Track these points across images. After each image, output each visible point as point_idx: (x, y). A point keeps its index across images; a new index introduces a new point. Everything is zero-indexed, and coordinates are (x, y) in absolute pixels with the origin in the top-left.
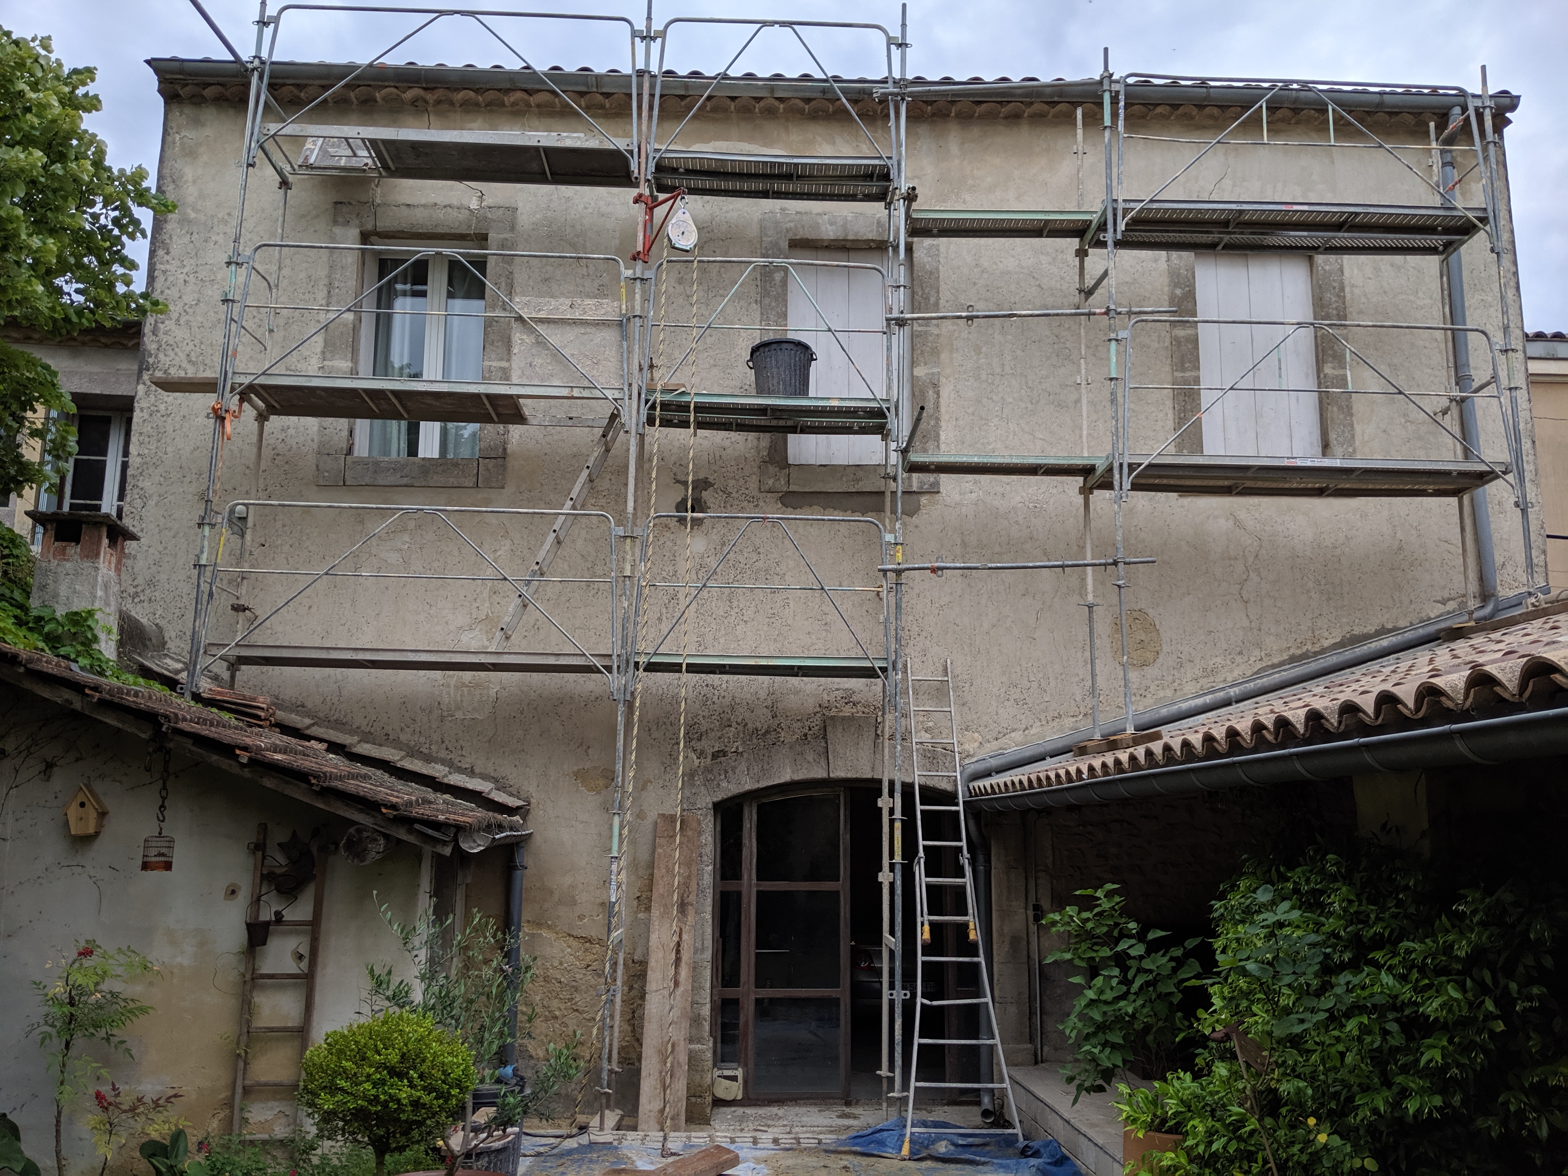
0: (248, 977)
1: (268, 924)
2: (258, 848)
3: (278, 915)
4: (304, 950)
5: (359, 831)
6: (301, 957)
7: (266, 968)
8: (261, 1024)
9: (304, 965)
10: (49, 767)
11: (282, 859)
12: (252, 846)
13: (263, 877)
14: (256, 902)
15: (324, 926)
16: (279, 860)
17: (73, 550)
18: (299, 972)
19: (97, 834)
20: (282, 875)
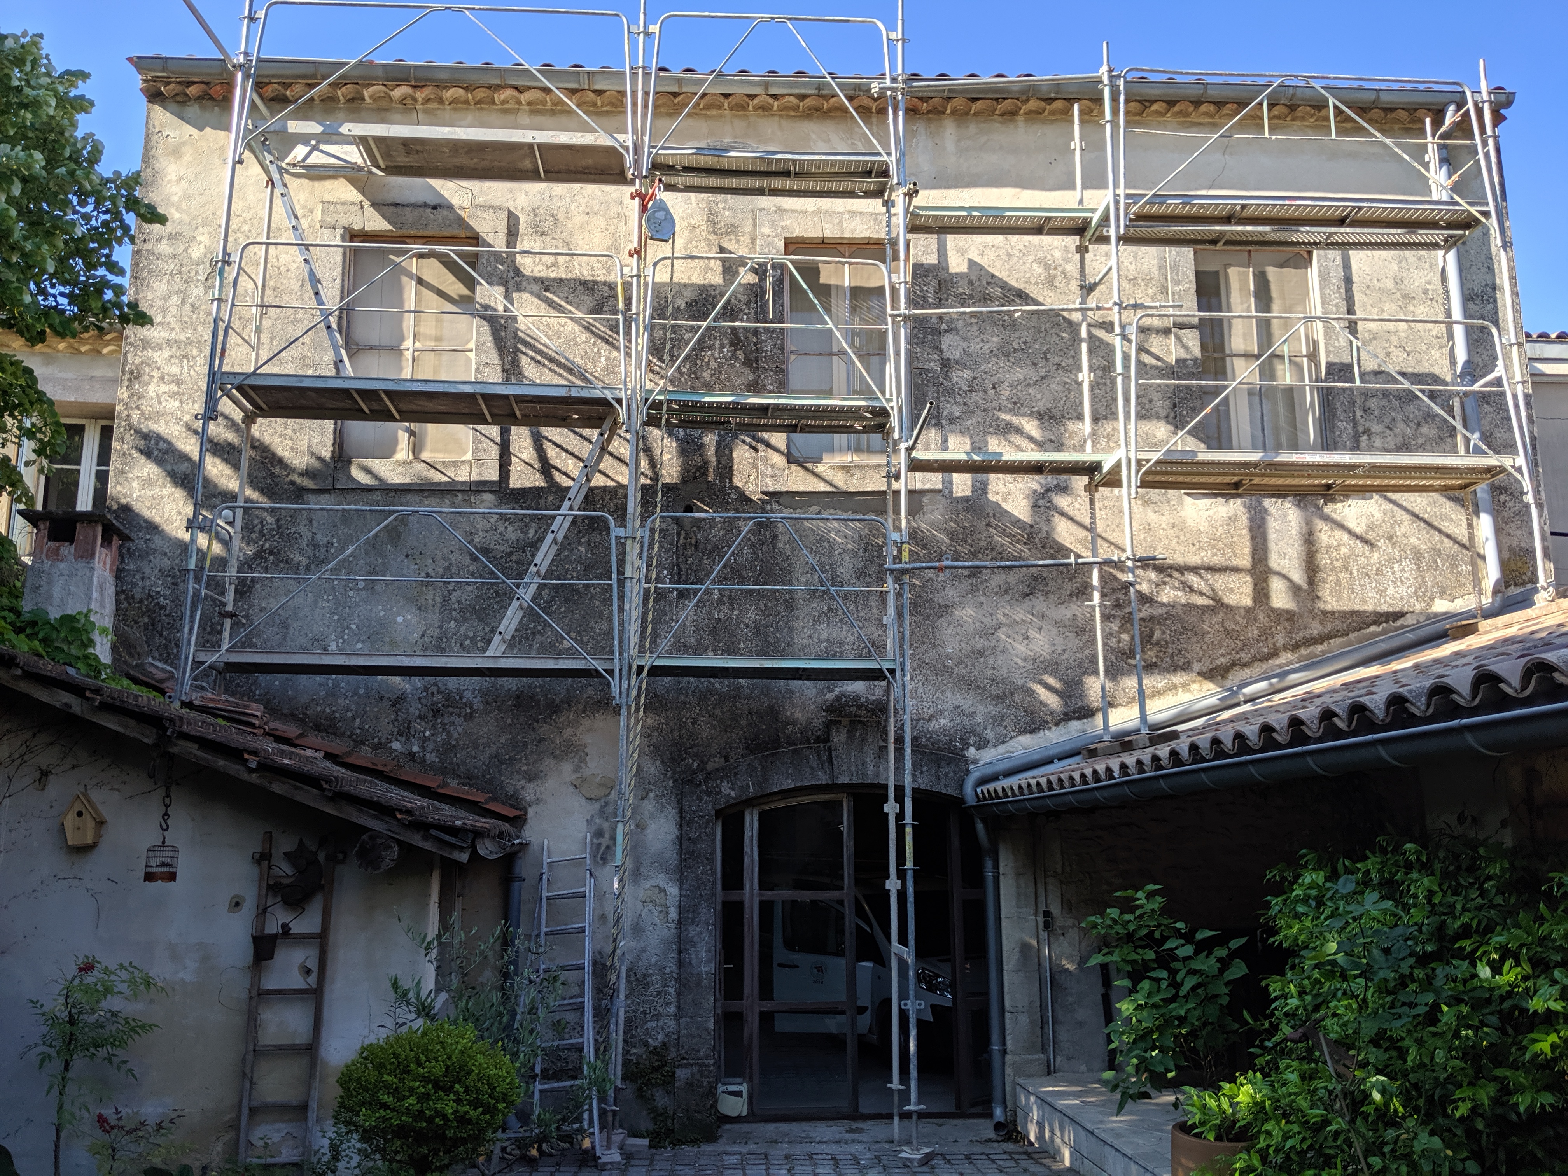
0: (254, 993)
1: (274, 937)
2: (263, 858)
3: (285, 927)
4: (313, 964)
5: (372, 838)
6: (308, 972)
7: (271, 982)
8: (268, 1042)
9: (312, 980)
10: (45, 774)
11: (289, 871)
12: (257, 856)
13: (269, 887)
14: (262, 913)
15: (332, 938)
16: (284, 869)
17: (67, 550)
18: (307, 987)
19: (95, 845)
20: (288, 886)
